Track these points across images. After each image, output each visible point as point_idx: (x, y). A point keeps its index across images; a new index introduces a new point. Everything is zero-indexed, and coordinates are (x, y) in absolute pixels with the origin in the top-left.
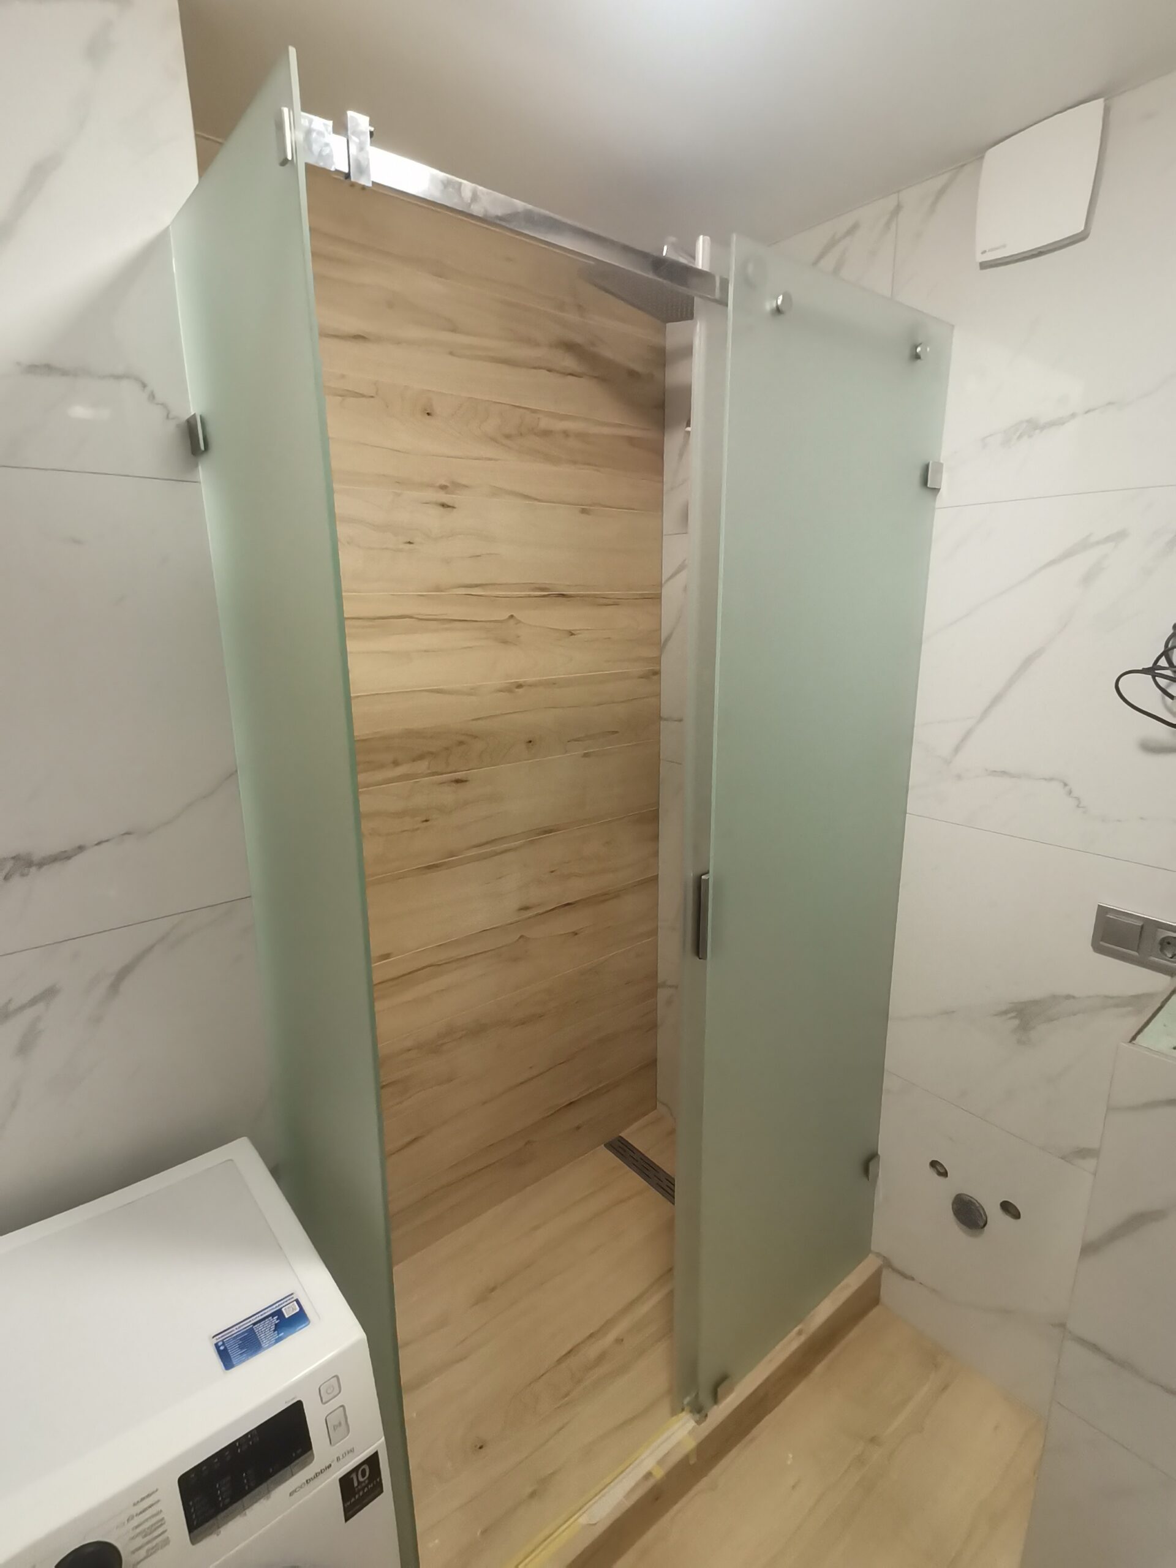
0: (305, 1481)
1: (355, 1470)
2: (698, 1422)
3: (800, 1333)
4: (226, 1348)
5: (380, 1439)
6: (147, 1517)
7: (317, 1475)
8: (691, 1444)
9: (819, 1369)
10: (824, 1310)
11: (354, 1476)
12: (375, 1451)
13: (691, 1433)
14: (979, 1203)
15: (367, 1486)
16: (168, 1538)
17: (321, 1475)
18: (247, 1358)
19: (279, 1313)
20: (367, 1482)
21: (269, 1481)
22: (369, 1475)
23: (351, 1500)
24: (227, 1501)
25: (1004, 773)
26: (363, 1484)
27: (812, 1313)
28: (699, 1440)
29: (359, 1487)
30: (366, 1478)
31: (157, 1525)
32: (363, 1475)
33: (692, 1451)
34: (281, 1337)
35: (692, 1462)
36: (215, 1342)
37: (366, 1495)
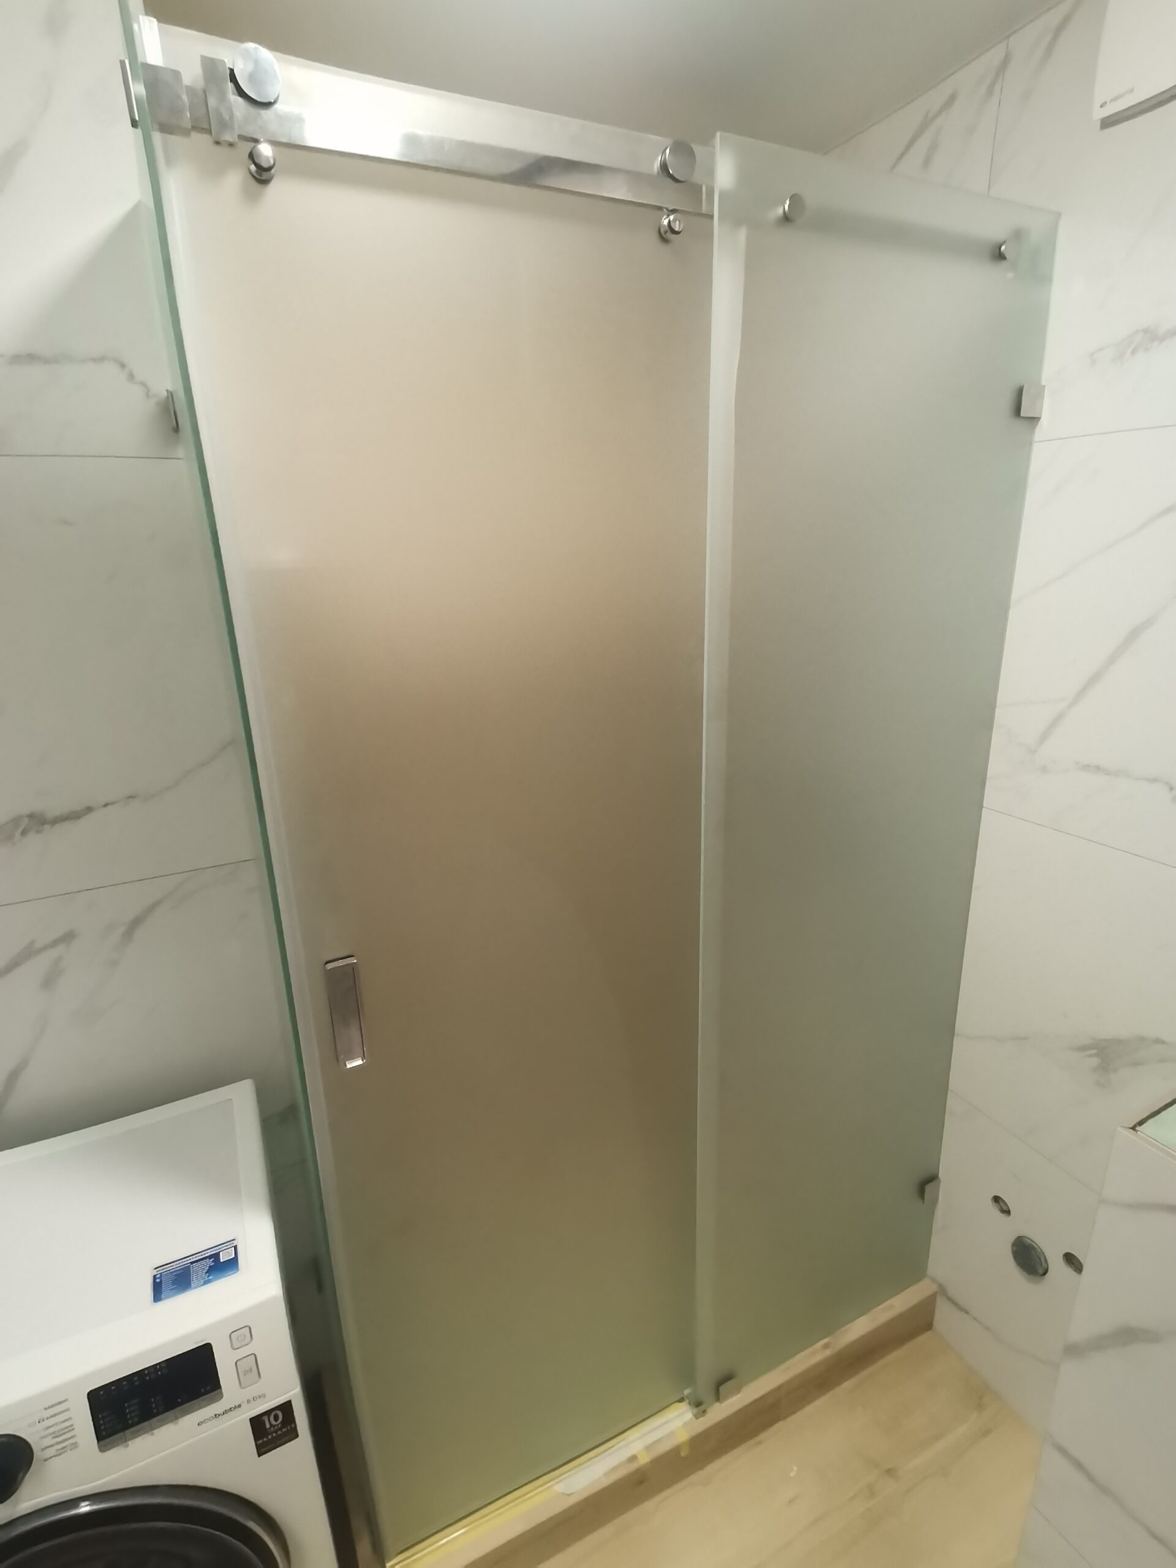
0: (213, 1415)
1: (268, 1413)
2: (697, 1416)
3: (826, 1346)
4: (161, 1281)
5: (295, 1389)
6: (58, 1421)
7: (225, 1412)
8: (683, 1437)
9: (847, 1385)
10: (858, 1328)
11: (265, 1418)
12: (289, 1399)
13: (685, 1425)
14: (1041, 1250)
15: (280, 1429)
16: (76, 1443)
17: (230, 1413)
18: (175, 1295)
19: (216, 1256)
20: (279, 1426)
21: (177, 1410)
22: (283, 1418)
23: (263, 1439)
24: (136, 1419)
25: (1098, 769)
26: (276, 1427)
27: (847, 1327)
28: (694, 1434)
29: (272, 1429)
30: (278, 1422)
31: (65, 1431)
32: (276, 1418)
33: (683, 1444)
34: (210, 1279)
35: (683, 1454)
36: (155, 1273)
37: (279, 1437)
